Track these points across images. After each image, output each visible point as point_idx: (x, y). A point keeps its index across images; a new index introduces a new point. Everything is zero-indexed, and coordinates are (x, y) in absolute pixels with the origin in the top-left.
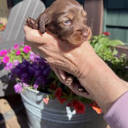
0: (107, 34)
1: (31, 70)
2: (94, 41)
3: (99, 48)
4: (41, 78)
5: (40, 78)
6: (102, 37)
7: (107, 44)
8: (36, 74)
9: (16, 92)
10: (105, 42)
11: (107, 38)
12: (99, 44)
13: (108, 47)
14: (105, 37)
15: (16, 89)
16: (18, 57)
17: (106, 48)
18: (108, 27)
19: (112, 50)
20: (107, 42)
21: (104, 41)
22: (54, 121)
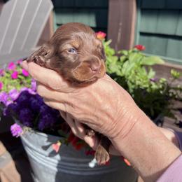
0: (140, 48)
1: (35, 103)
2: (122, 58)
3: (129, 69)
4: (49, 116)
5: (46, 116)
6: (133, 52)
7: (141, 63)
8: (41, 111)
9: (14, 135)
10: (138, 60)
11: (140, 53)
12: (129, 63)
13: (142, 66)
14: (138, 52)
15: (13, 132)
16: (15, 81)
17: (139, 68)
18: (142, 34)
19: (148, 71)
20: (141, 60)
21: (137, 58)
22: (67, 172)
